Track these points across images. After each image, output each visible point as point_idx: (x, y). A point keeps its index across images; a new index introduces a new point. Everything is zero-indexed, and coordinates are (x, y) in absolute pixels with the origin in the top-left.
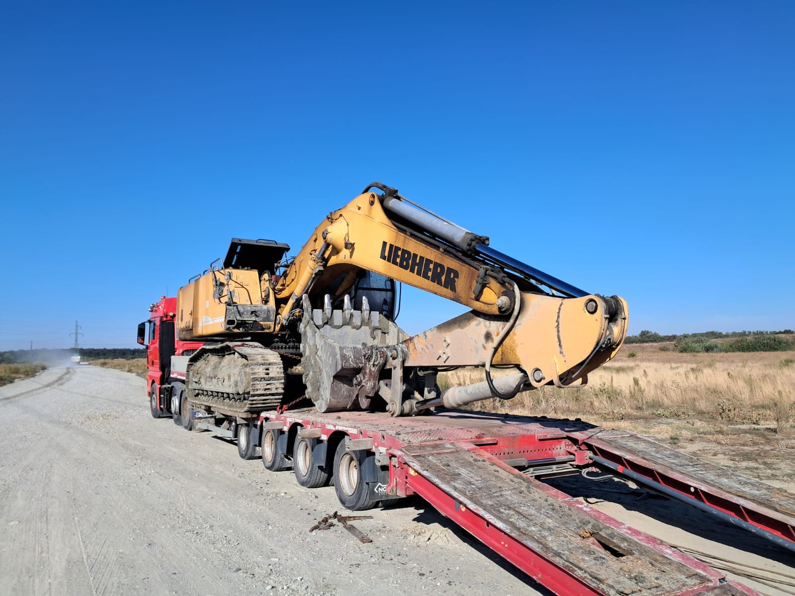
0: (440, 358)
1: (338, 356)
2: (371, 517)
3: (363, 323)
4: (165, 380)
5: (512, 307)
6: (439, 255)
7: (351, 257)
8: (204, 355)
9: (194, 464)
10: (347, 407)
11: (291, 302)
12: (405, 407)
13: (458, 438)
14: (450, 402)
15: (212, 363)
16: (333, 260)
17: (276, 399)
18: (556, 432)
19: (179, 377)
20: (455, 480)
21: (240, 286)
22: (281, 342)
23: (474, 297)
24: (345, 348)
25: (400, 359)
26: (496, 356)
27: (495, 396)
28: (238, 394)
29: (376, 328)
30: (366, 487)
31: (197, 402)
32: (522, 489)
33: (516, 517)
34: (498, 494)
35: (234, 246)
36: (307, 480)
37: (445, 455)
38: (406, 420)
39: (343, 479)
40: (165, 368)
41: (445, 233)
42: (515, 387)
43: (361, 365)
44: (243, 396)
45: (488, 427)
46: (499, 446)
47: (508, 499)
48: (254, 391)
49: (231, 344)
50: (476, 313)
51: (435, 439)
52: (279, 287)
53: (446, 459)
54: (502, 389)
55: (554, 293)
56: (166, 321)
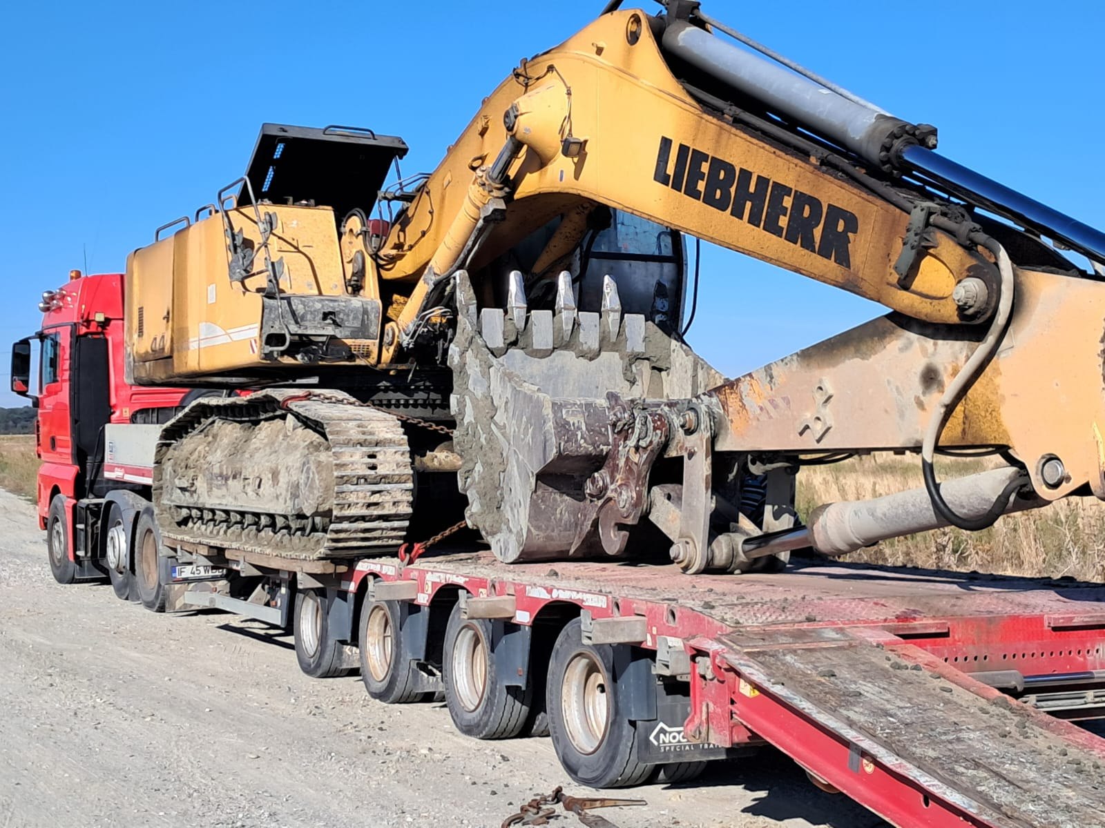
0: (808, 431)
1: (550, 425)
2: (641, 802)
3: (605, 342)
4: (87, 486)
5: (993, 304)
6: (809, 175)
7: (577, 177)
8: (202, 420)
9: (193, 686)
10: (569, 551)
11: (422, 290)
12: (717, 552)
13: (854, 618)
14: (832, 538)
15: (226, 441)
16: (530, 185)
17: (394, 529)
18: (1096, 611)
19: (129, 478)
20: (848, 705)
21: (293, 249)
22: (395, 391)
23: (896, 280)
24: (565, 406)
25: (705, 434)
26: (948, 424)
27: (946, 522)
28: (300, 516)
29: (638, 358)
30: (629, 731)
31: (186, 538)
32: (1008, 729)
33: (992, 785)
34: (952, 737)
35: (267, 142)
36: (481, 719)
37: (824, 653)
38: (722, 581)
39: (570, 714)
40: (87, 456)
41: (823, 117)
42: (994, 499)
43: (605, 449)
44: (310, 520)
45: (927, 596)
46: (955, 640)
47: (973, 747)
48: (341, 509)
49: (279, 394)
50: (901, 320)
51: (797, 619)
52: (388, 251)
53: (826, 662)
54: (963, 507)
55: (1099, 271)
56: (86, 334)
